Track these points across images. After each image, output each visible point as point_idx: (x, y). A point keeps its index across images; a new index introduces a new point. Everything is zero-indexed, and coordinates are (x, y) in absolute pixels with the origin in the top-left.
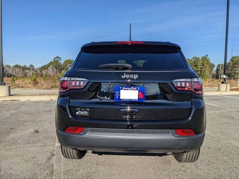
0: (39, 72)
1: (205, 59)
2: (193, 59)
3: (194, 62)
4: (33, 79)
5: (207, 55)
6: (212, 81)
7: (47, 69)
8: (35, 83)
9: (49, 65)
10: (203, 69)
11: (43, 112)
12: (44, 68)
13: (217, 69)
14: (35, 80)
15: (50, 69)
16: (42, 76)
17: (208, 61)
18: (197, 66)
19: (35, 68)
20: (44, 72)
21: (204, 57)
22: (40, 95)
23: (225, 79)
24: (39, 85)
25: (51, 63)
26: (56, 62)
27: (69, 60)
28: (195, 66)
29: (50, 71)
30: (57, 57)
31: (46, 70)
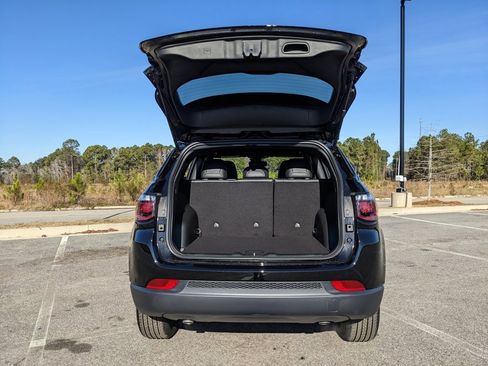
0: (30, 171)
1: (370, 141)
2: (348, 141)
3: (351, 150)
4: (13, 188)
5: (373, 135)
6: (385, 184)
7: (49, 164)
8: (18, 197)
9: (52, 157)
10: (368, 162)
11: (18, 266)
12: (43, 163)
13: (394, 161)
14: (17, 191)
15: (55, 164)
16: (36, 180)
17: (375, 145)
18: (355, 155)
19: (22, 163)
20: (41, 172)
21: (368, 138)
22: (21, 225)
23: (402, 183)
24: (25, 201)
25: (57, 153)
26: (69, 150)
27: (97, 147)
28: (351, 155)
29: (56, 170)
30: (71, 141)
31: (46, 168)
